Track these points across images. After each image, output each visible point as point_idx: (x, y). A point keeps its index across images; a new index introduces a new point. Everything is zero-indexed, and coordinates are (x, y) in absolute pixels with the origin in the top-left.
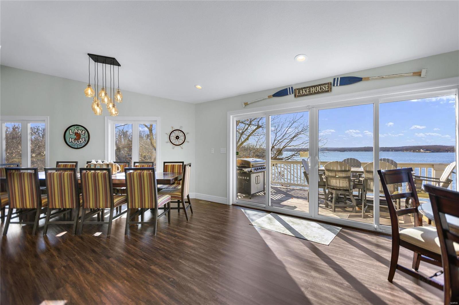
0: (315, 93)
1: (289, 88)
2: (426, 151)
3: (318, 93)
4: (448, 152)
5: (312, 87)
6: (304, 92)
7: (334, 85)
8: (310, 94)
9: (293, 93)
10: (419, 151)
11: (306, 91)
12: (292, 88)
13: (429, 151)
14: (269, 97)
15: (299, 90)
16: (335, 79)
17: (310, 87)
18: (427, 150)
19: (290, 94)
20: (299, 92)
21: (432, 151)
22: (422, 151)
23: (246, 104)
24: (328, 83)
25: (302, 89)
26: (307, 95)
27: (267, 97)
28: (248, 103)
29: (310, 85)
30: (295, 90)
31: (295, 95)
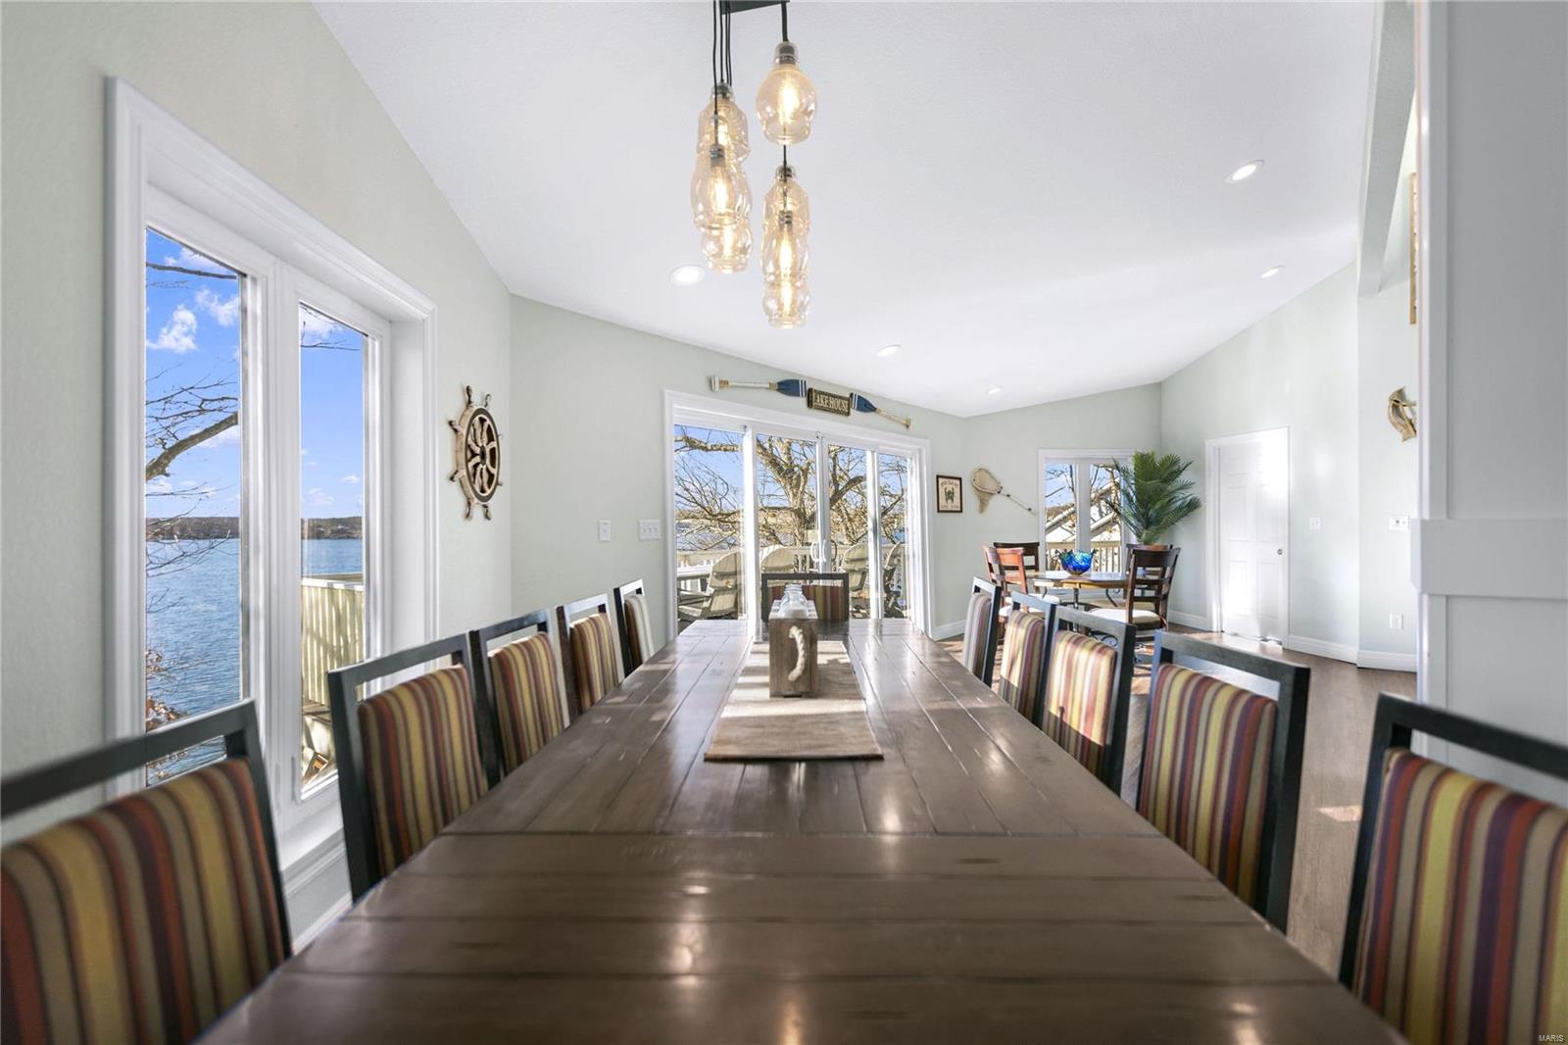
0: (834, 410)
1: (801, 382)
3: (838, 411)
5: (832, 396)
7: (852, 406)
8: (829, 409)
9: (805, 394)
11: (824, 401)
12: (804, 383)
14: (770, 387)
15: (815, 393)
16: (851, 395)
17: (829, 396)
19: (802, 394)
20: (814, 399)
23: (724, 385)
24: (847, 400)
25: (820, 394)
26: (825, 410)
27: (767, 386)
28: (728, 384)
30: (810, 390)
31: (810, 404)
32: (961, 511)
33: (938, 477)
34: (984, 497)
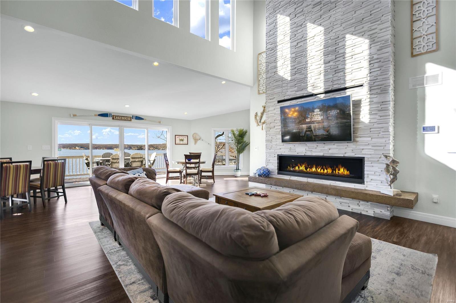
0: (124, 120)
1: (109, 114)
2: (80, 148)
3: (126, 120)
4: (97, 149)
5: (123, 117)
6: (118, 118)
7: (133, 119)
8: (121, 120)
9: (111, 117)
10: (75, 148)
11: (119, 118)
12: (111, 114)
13: (83, 148)
14: (95, 115)
15: (116, 116)
16: (133, 116)
17: (121, 116)
18: (82, 148)
19: (110, 117)
20: (115, 118)
21: (85, 148)
22: (77, 149)
23: (75, 115)
24: (131, 117)
25: (117, 116)
26: (119, 120)
27: (94, 115)
28: (77, 115)
29: (122, 116)
30: (113, 116)
31: (113, 119)
32: (188, 144)
33: (175, 135)
34: (196, 140)
